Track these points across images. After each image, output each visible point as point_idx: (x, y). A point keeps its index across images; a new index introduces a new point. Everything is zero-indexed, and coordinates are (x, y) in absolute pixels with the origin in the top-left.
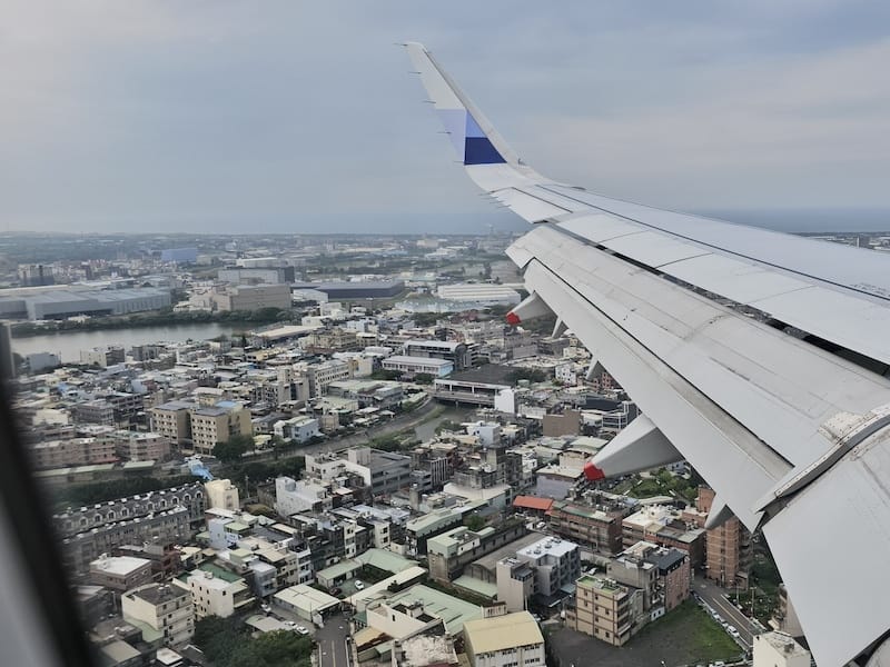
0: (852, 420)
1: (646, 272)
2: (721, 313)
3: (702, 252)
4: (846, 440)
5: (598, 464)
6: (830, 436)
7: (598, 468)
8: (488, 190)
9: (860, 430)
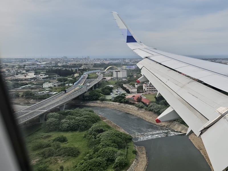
0: (224, 108)
1: (172, 70)
2: (190, 81)
3: (186, 65)
4: (222, 114)
5: (159, 119)
6: (218, 113)
7: (159, 120)
8: (132, 49)
9: (226, 111)
